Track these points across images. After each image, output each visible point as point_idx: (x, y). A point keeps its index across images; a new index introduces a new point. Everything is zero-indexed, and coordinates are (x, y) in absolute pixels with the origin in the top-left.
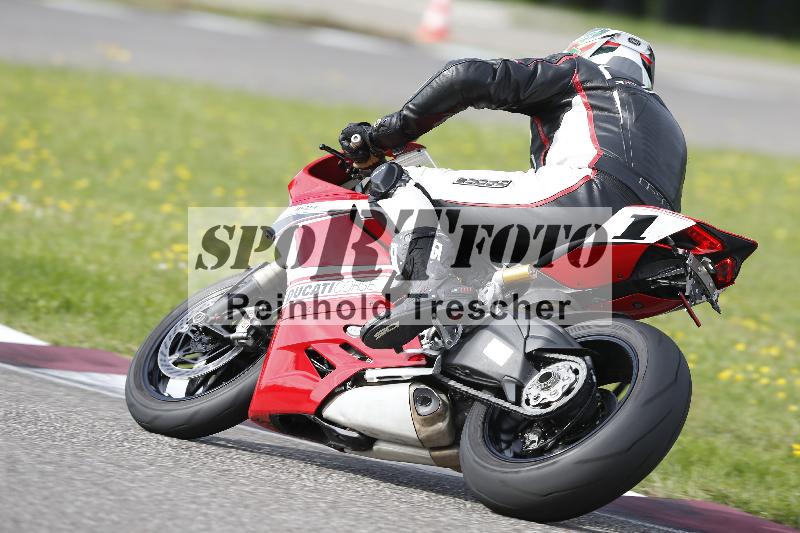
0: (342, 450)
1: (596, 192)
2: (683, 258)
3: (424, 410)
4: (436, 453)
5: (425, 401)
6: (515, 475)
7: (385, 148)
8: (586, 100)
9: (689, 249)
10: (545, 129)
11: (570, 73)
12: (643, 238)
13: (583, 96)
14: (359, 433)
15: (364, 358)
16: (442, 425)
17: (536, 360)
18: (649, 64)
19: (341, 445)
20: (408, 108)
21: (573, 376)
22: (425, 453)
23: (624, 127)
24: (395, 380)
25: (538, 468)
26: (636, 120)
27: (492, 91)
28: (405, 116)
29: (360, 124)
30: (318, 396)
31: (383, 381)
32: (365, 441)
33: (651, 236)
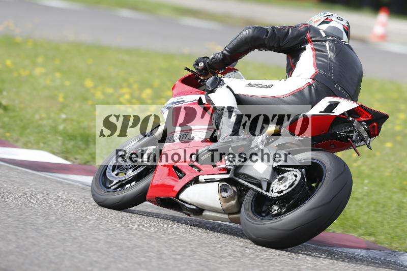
0: (189, 215)
1: (313, 91)
2: (352, 122)
3: (225, 195)
4: (231, 216)
5: (225, 191)
6: (262, 226)
7: (216, 69)
8: (312, 46)
9: (355, 118)
10: (293, 60)
11: (305, 33)
12: (334, 113)
13: (311, 45)
14: (196, 207)
15: (199, 170)
16: (233, 202)
17: (278, 171)
18: (347, 30)
19: (188, 213)
20: (226, 50)
21: (294, 178)
22: (226, 216)
23: (330, 59)
24: (212, 181)
25: (274, 223)
26: (336, 56)
27: (266, 42)
28: (224, 54)
29: (204, 58)
30: (177, 189)
31: (207, 181)
32: (199, 211)
33: (338, 111)
